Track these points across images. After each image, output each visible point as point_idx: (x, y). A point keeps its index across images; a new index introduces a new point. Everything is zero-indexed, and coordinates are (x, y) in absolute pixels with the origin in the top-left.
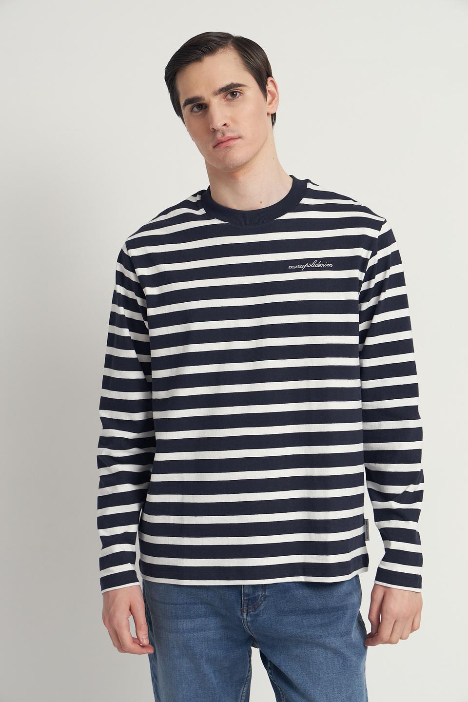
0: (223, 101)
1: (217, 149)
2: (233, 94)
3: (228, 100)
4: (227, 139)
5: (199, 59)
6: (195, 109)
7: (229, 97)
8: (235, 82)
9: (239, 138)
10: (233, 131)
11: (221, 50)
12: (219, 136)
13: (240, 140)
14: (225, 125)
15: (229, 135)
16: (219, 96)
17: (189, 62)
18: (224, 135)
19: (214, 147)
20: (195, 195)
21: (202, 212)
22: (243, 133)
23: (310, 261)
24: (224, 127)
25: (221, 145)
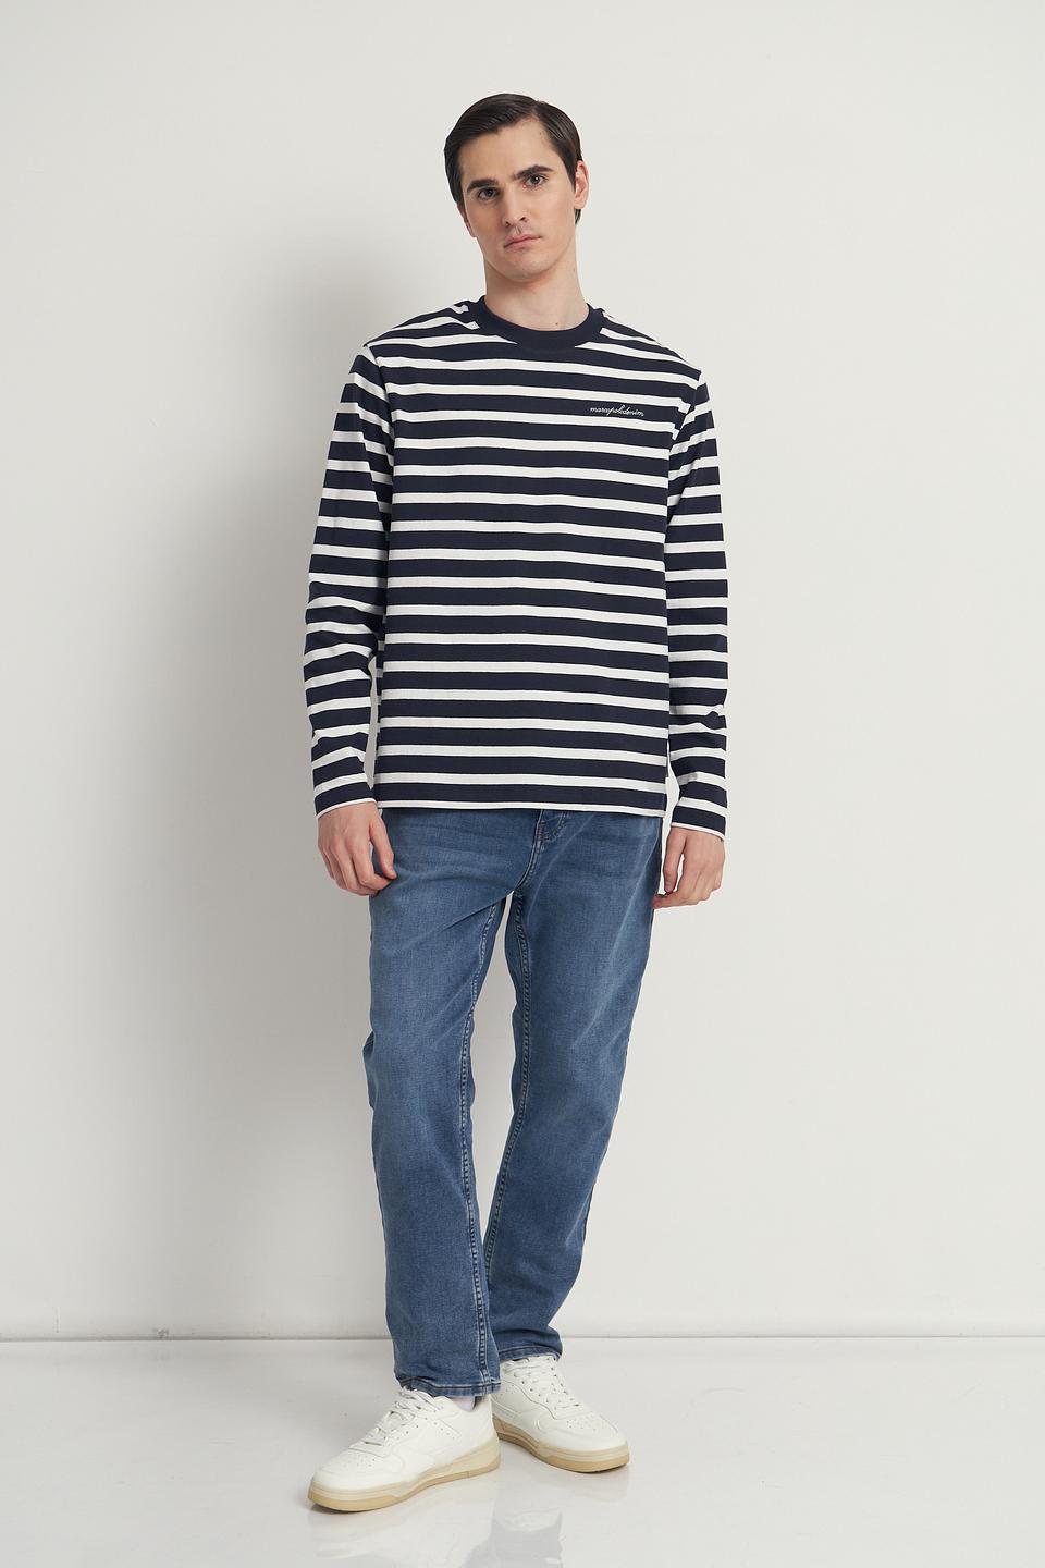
0: (522, 189)
1: (509, 250)
2: (535, 180)
3: (528, 187)
4: (524, 238)
5: (494, 130)
6: (483, 195)
7: (529, 182)
8: (540, 164)
9: (540, 237)
10: (532, 229)
11: (523, 121)
12: (514, 233)
13: (540, 240)
14: (523, 219)
15: (527, 232)
16: (518, 181)
17: (478, 134)
18: (520, 232)
19: (505, 247)
21: (473, 326)
22: (544, 232)
23: (617, 405)
24: (522, 223)
25: (515, 245)
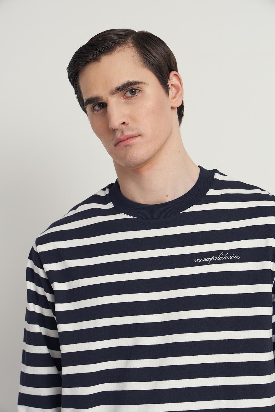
0: (122, 100)
1: (117, 148)
2: (133, 92)
3: (127, 98)
4: (126, 138)
5: (96, 59)
6: (97, 108)
7: (128, 94)
8: (132, 80)
9: (139, 135)
10: (132, 130)
11: (118, 48)
12: (119, 135)
13: (140, 138)
14: (124, 123)
15: (128, 133)
16: (116, 95)
17: (88, 62)
18: (123, 133)
19: (116, 145)
20: (104, 189)
21: (110, 206)
22: (142, 131)
23: (216, 253)
24: (123, 126)
25: (121, 144)
